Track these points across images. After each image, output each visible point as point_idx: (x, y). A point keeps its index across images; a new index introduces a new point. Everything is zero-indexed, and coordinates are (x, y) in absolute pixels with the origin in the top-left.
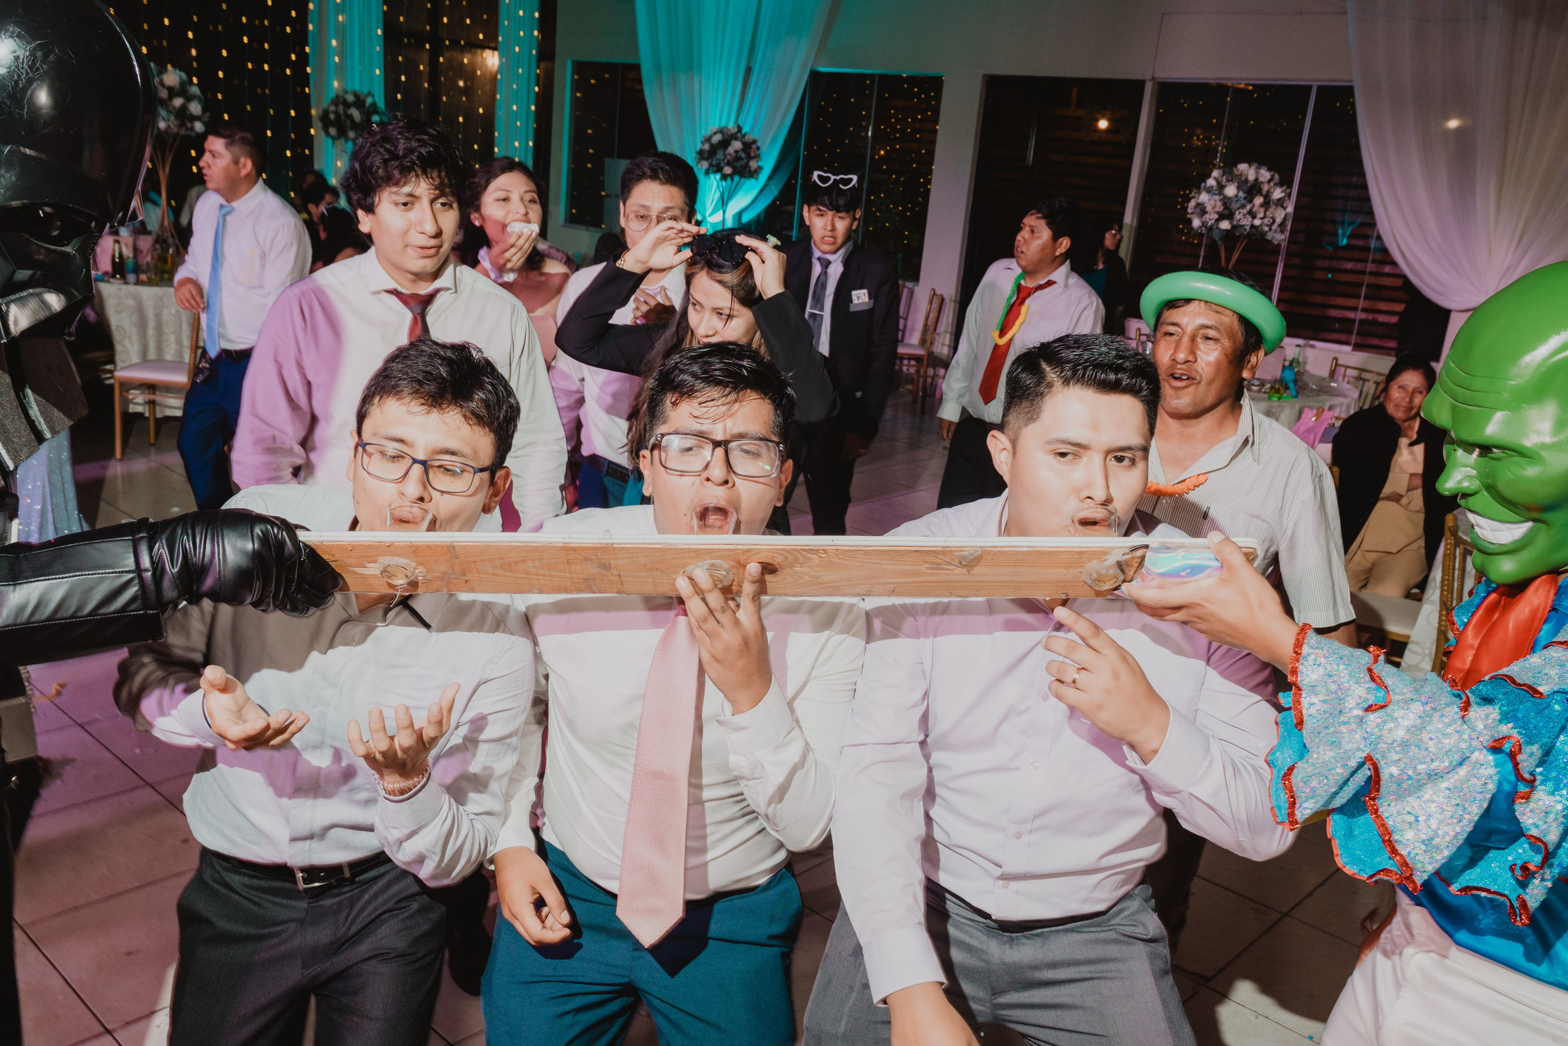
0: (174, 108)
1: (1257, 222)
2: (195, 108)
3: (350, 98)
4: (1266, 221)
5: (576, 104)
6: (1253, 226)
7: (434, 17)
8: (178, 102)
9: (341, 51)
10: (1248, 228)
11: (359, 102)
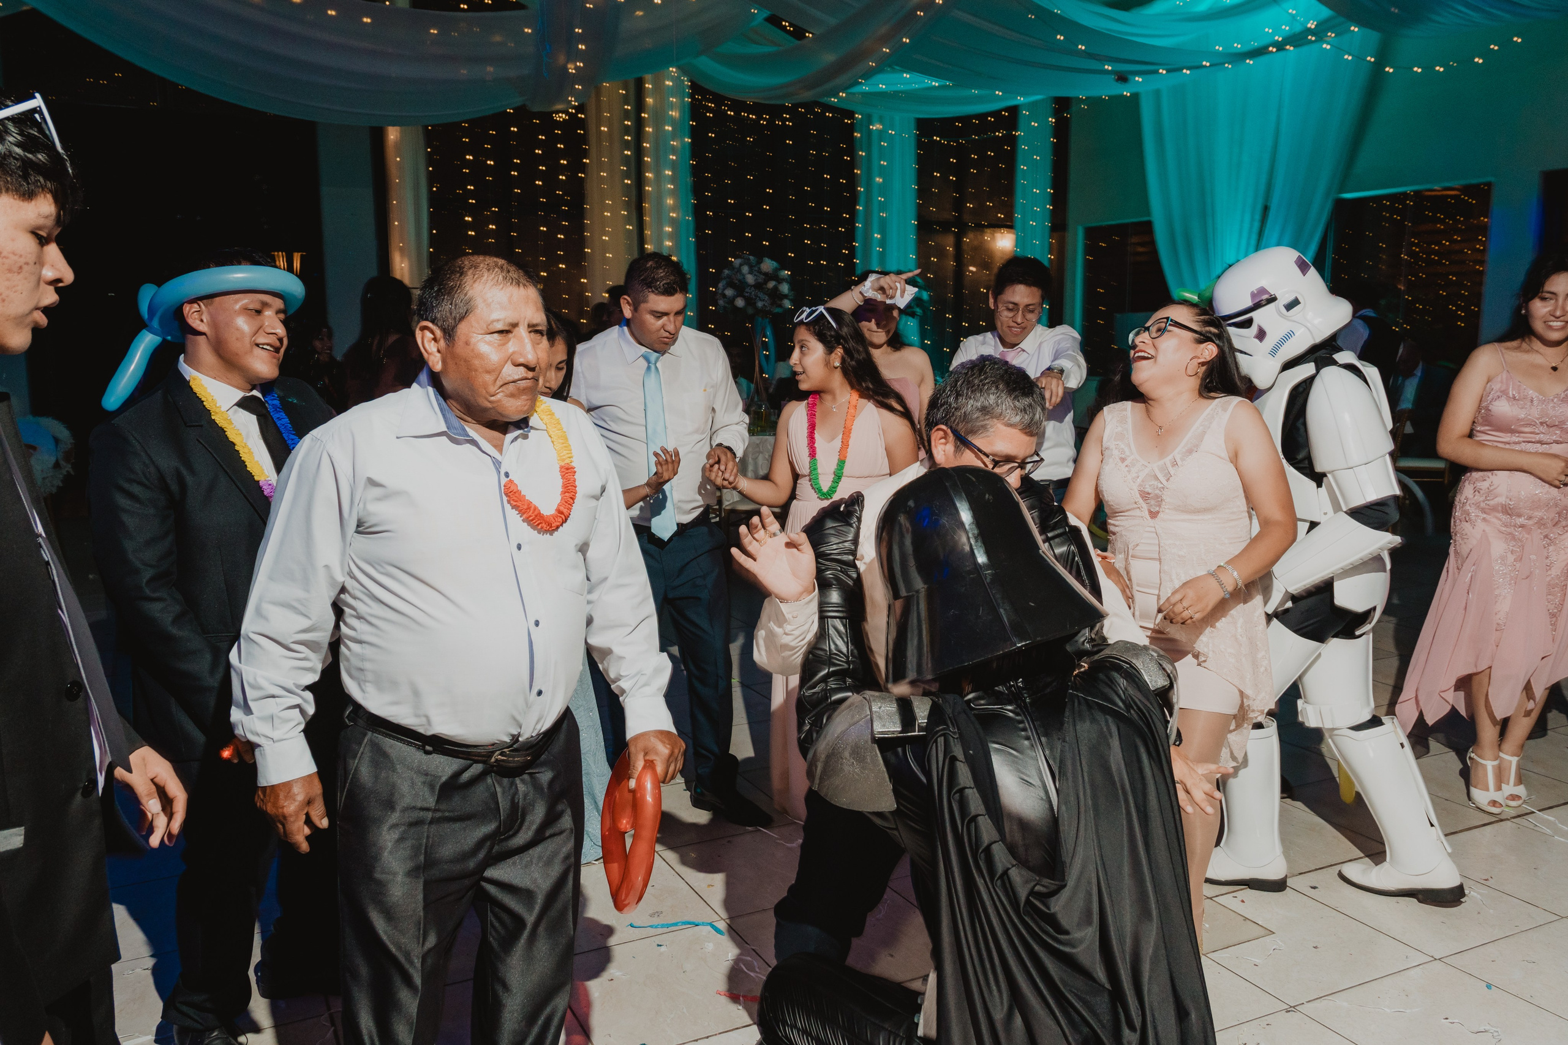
0: (769, 289)
2: (785, 288)
5: (1088, 266)
7: (959, 205)
8: (771, 284)
9: (883, 243)
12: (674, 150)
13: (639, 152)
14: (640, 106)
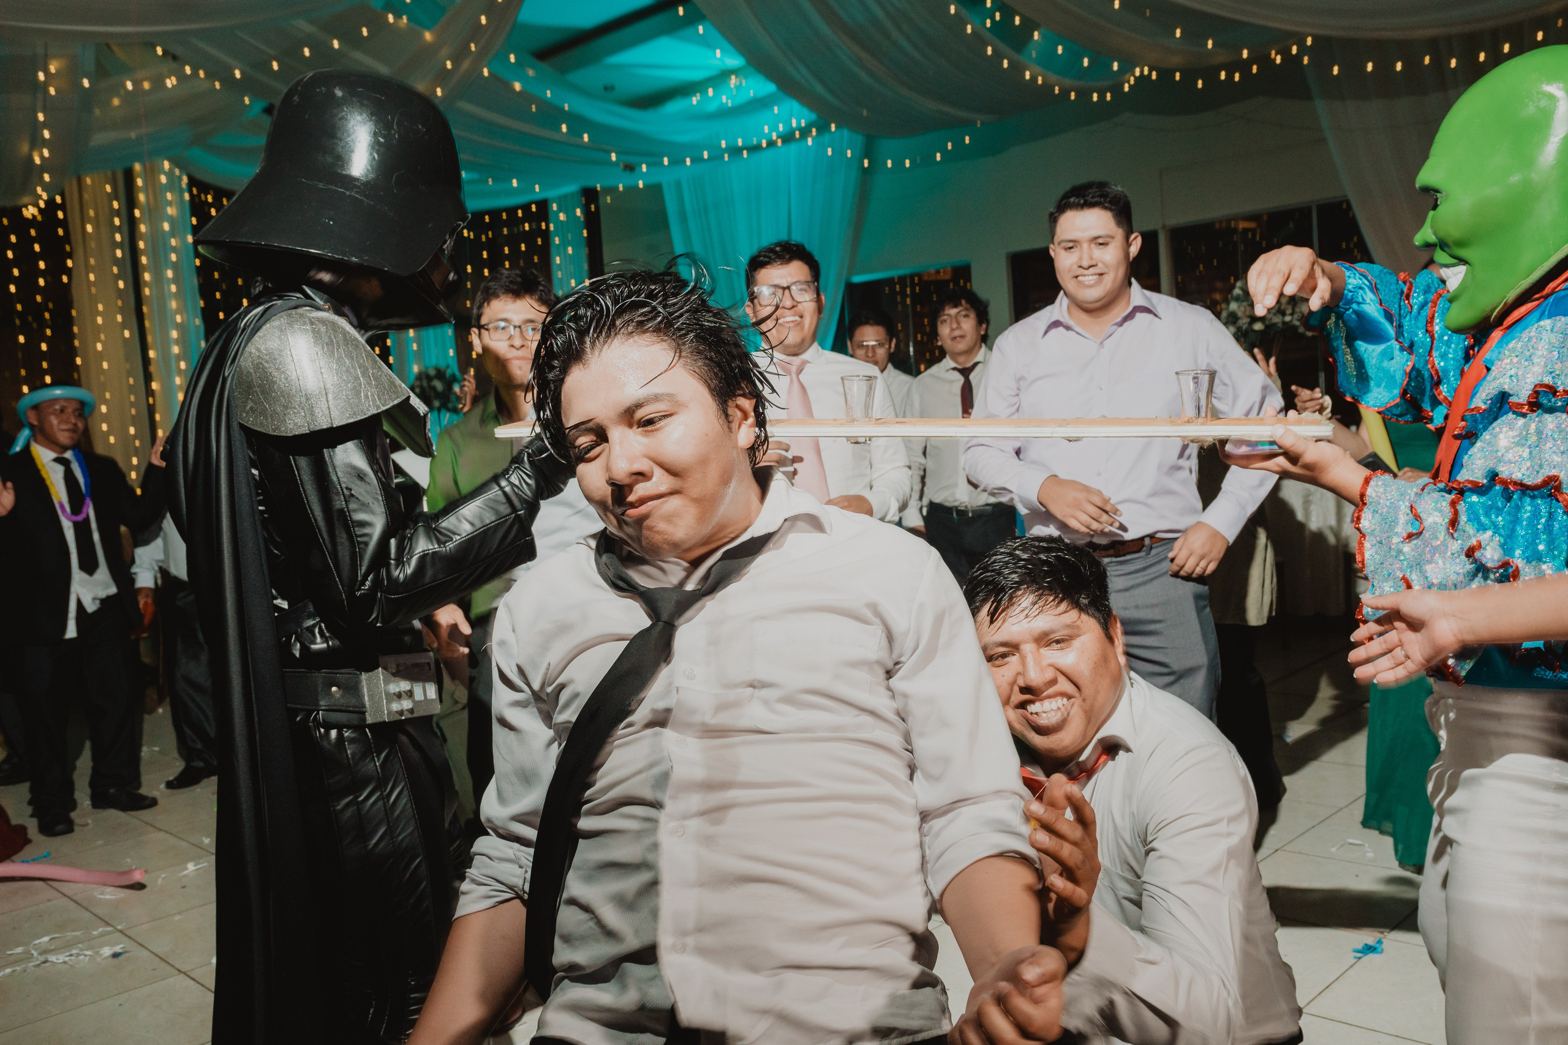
1: (1288, 318)
3: (432, 372)
4: (1296, 316)
6: (1284, 323)
10: (1280, 325)
11: (440, 374)
12: (174, 250)
13: (134, 253)
14: (131, 202)
